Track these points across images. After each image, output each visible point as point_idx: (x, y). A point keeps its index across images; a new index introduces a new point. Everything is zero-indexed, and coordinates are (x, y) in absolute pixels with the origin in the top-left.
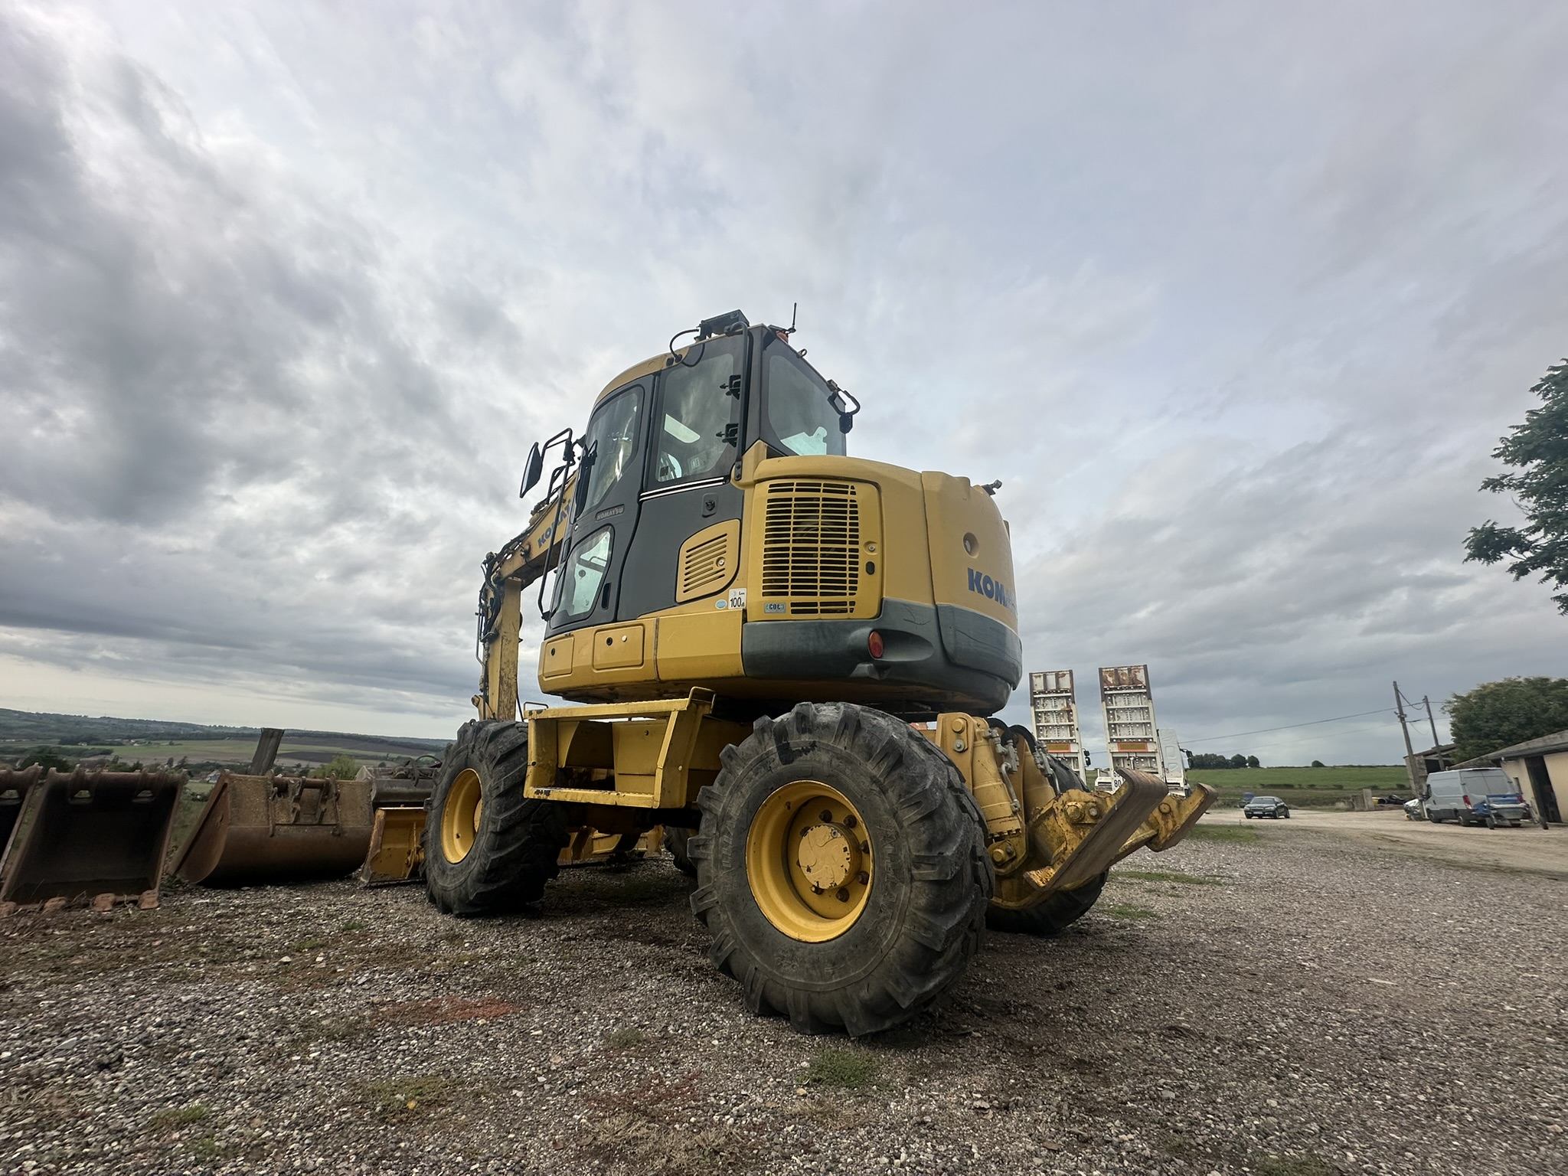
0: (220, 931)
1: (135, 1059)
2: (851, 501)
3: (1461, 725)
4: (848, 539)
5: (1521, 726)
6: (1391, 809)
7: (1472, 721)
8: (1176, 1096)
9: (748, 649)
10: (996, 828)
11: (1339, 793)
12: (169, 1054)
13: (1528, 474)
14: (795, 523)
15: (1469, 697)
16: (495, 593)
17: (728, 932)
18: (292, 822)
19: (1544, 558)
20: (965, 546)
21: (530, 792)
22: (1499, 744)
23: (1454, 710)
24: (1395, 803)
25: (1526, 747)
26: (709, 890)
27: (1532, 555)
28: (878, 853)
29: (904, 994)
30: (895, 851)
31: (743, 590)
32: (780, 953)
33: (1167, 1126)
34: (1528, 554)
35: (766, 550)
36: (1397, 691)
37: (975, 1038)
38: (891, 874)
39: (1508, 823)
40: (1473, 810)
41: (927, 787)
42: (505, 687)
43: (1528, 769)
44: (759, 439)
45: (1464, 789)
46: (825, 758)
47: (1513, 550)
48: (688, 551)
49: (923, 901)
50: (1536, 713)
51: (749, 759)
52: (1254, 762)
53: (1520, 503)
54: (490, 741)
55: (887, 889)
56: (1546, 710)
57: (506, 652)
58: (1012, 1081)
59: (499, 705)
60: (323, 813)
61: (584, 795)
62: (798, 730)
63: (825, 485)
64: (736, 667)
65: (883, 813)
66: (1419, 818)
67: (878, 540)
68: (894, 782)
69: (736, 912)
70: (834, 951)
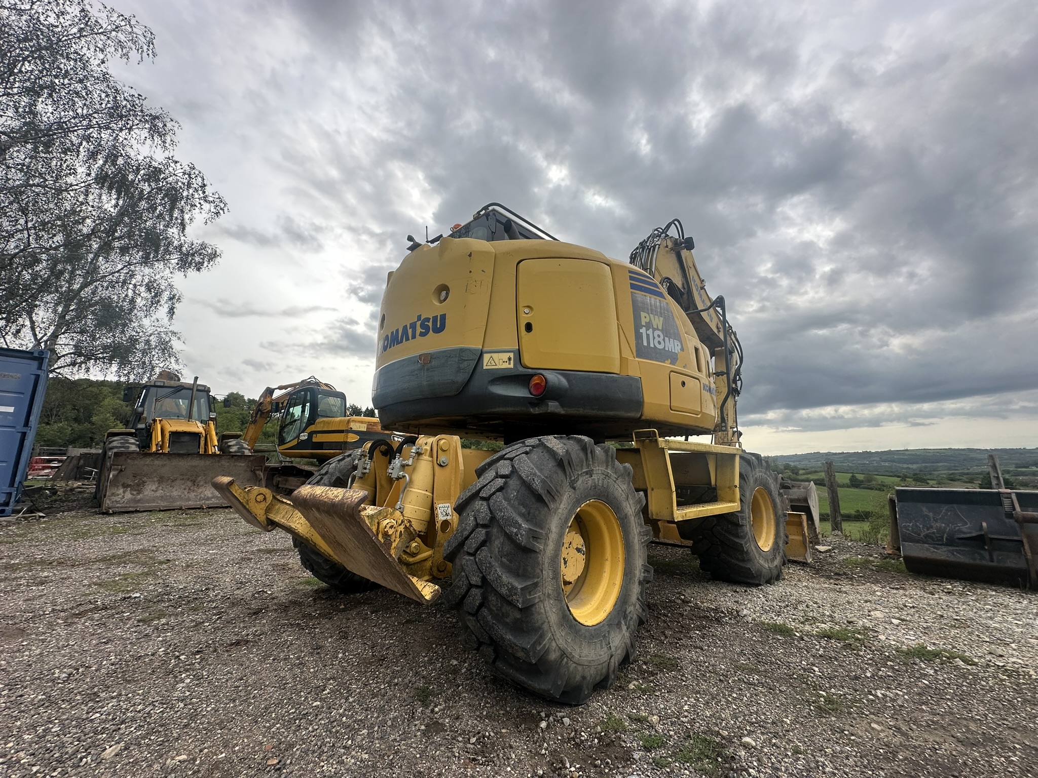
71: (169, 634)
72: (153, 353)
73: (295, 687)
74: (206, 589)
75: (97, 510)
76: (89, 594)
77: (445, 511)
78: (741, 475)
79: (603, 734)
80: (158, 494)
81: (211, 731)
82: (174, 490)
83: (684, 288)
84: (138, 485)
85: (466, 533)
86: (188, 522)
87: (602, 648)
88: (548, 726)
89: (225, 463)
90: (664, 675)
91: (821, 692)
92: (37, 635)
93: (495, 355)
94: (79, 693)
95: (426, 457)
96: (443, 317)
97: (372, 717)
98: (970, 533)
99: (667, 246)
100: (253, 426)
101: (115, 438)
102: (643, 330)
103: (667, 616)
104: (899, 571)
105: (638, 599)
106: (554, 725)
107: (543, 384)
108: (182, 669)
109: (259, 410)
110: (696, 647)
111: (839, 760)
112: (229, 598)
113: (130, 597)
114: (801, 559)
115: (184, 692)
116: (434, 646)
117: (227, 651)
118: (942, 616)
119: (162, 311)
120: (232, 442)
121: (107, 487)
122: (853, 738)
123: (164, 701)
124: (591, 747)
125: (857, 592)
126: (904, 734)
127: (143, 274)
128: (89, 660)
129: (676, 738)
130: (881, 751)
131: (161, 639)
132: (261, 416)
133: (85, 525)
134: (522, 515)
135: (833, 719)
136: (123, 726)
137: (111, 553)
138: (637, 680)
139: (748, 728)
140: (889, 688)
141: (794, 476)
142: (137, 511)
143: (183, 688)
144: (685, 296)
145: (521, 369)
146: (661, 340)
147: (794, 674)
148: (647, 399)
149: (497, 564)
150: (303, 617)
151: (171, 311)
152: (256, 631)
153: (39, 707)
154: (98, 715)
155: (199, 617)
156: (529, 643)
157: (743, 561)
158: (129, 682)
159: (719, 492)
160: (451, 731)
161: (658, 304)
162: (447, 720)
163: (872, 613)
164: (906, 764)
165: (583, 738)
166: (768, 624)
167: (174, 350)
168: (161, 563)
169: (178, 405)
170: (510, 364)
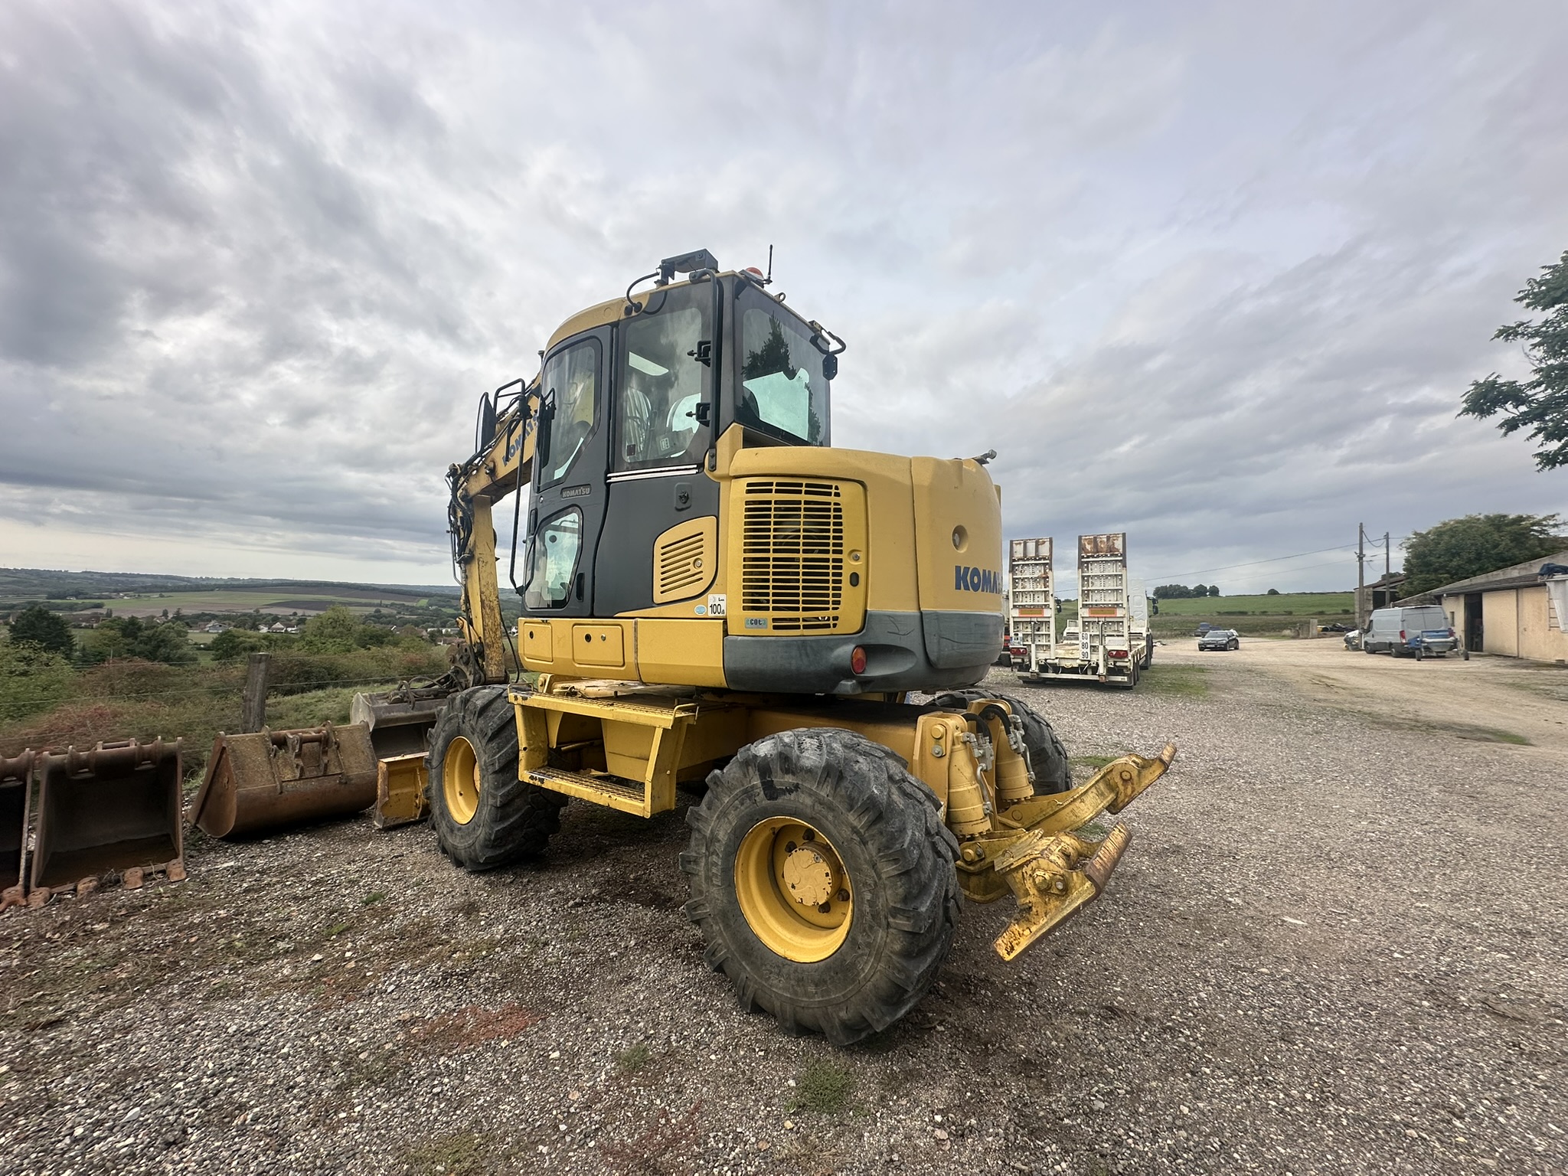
0: (251, 914)
1: (198, 1128)
2: (835, 504)
3: (1414, 561)
4: (831, 548)
5: (1470, 561)
6: (1332, 636)
7: (1425, 557)
8: (1106, 1107)
9: (731, 665)
10: (968, 829)
11: (1289, 618)
12: (227, 1120)
13: (1546, 322)
14: (776, 523)
15: (1428, 533)
16: (463, 513)
17: (720, 941)
18: (297, 777)
19: (1537, 413)
20: (954, 540)
21: (524, 775)
22: (1445, 578)
23: (1411, 546)
24: (1337, 631)
25: (1469, 583)
26: (701, 902)
27: (1526, 409)
28: (857, 896)
29: (878, 1021)
30: (872, 898)
31: (723, 596)
32: (768, 967)
33: (1095, 1149)
34: (1523, 409)
35: (745, 559)
36: (1361, 532)
37: (938, 1032)
38: (869, 917)
39: (1435, 654)
40: (1406, 644)
41: (905, 846)
42: (488, 611)
43: (1465, 604)
44: (734, 421)
45: (1403, 625)
46: (808, 801)
47: (1509, 406)
48: (663, 548)
49: (897, 947)
50: (1486, 549)
51: (735, 789)
52: (1214, 591)
53: (1528, 353)
54: (479, 716)
55: (864, 931)
56: (1496, 546)
57: (484, 575)
58: (969, 1094)
59: (484, 630)
60: (326, 766)
61: (576, 790)
62: (781, 769)
63: (807, 485)
64: (719, 679)
65: (863, 862)
66: (1357, 648)
67: (864, 549)
68: (874, 836)
69: (727, 926)
70: (816, 974)
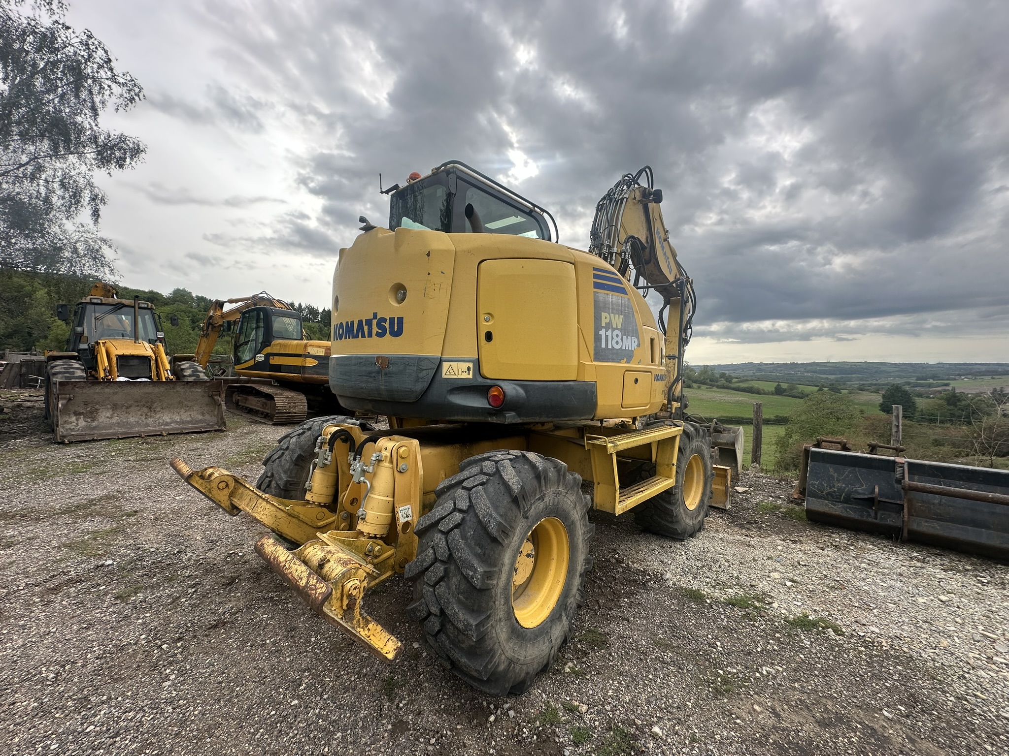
71: (148, 615)
72: (83, 262)
73: (274, 682)
74: (178, 552)
75: (50, 436)
76: (61, 560)
77: (407, 513)
78: (680, 449)
79: (541, 729)
80: (115, 419)
81: (200, 739)
82: (129, 416)
83: (647, 242)
84: (91, 412)
85: (426, 564)
86: (151, 455)
87: (544, 643)
88: (496, 720)
89: (180, 389)
90: (595, 653)
91: (720, 671)
92: (15, 619)
93: (454, 364)
94: (70, 697)
95: (386, 464)
96: (401, 320)
97: (344, 716)
98: (864, 494)
99: (635, 198)
100: (205, 339)
101: (57, 363)
102: (602, 332)
103: (602, 580)
104: (800, 519)
105: (578, 589)
106: (501, 719)
107: (502, 397)
108: (166, 663)
109: (210, 324)
110: (624, 619)
111: (724, 747)
112: (202, 563)
113: (102, 565)
114: (721, 506)
115: (171, 693)
116: (398, 624)
117: (207, 636)
118: (826, 576)
119: (85, 215)
120: (185, 365)
121: (57, 416)
122: (738, 721)
123: (153, 706)
124: (530, 743)
125: (763, 546)
126: (777, 715)
127: (55, 168)
128: (74, 654)
129: (600, 729)
130: (757, 735)
131: (140, 621)
132: (212, 330)
133: (42, 460)
134: (478, 556)
135: (726, 700)
136: (118, 739)
137: (75, 500)
138: (572, 660)
139: (658, 715)
140: (773, 664)
141: (727, 384)
142: (94, 440)
143: (169, 686)
144: (647, 250)
145: (480, 380)
146: (619, 339)
147: (700, 651)
148: (601, 402)
149: (454, 601)
150: (275, 587)
151: (96, 214)
152: (232, 608)
153: (33, 717)
154: (92, 727)
155: (175, 590)
156: (481, 665)
157: (672, 522)
158: (116, 681)
159: (658, 467)
160: (414, 730)
161: (620, 301)
162: (410, 717)
163: (771, 574)
164: (774, 748)
165: (524, 736)
166: (686, 589)
167: (106, 259)
168: (129, 515)
169: (121, 321)
170: (469, 374)
